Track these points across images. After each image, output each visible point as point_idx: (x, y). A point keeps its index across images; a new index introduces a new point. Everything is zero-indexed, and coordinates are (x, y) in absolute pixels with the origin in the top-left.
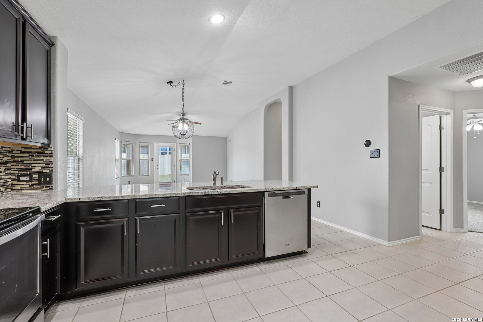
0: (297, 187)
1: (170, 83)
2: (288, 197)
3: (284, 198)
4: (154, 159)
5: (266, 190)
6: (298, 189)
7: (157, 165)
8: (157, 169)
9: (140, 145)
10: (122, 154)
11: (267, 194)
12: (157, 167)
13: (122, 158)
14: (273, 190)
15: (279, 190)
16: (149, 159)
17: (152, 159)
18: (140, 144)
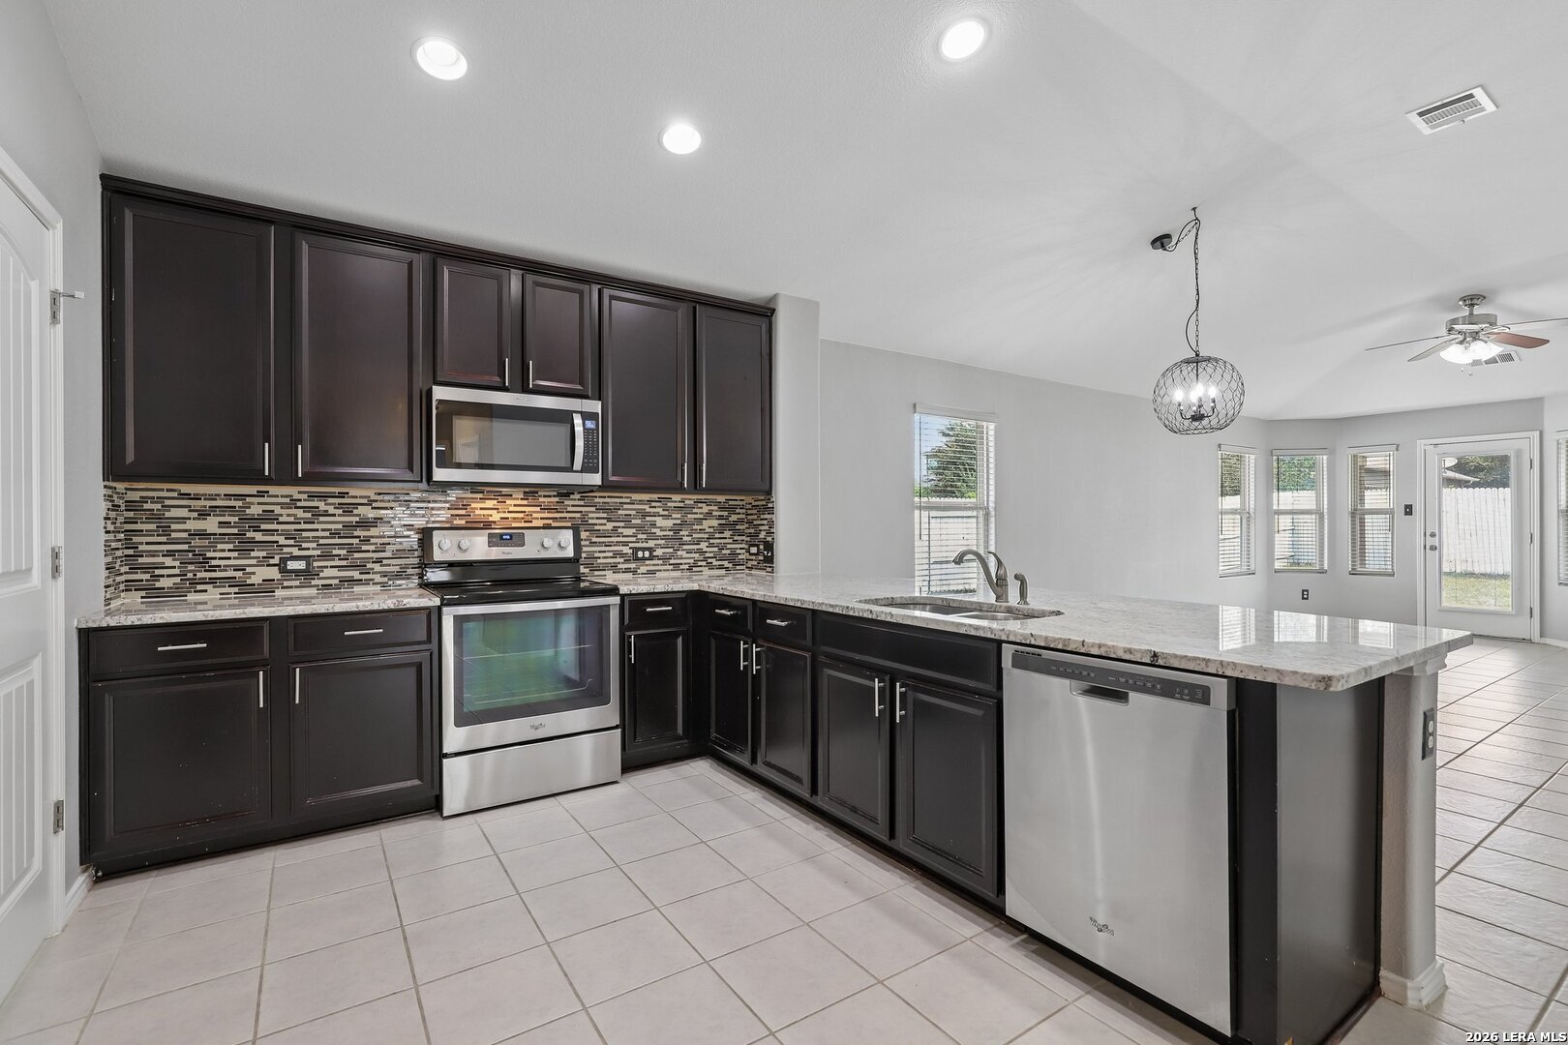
0: (1155, 655)
1: (1161, 242)
2: (1120, 696)
3: (1095, 692)
4: (1418, 509)
5: (1004, 638)
6: (1161, 662)
7: (1433, 535)
8: (1433, 548)
9: (1355, 456)
10: (1275, 494)
11: (1008, 652)
12: (1430, 541)
13: (1275, 507)
14: (1033, 642)
15: (1060, 647)
16: (1393, 509)
17: (1409, 510)
18: (1355, 451)
